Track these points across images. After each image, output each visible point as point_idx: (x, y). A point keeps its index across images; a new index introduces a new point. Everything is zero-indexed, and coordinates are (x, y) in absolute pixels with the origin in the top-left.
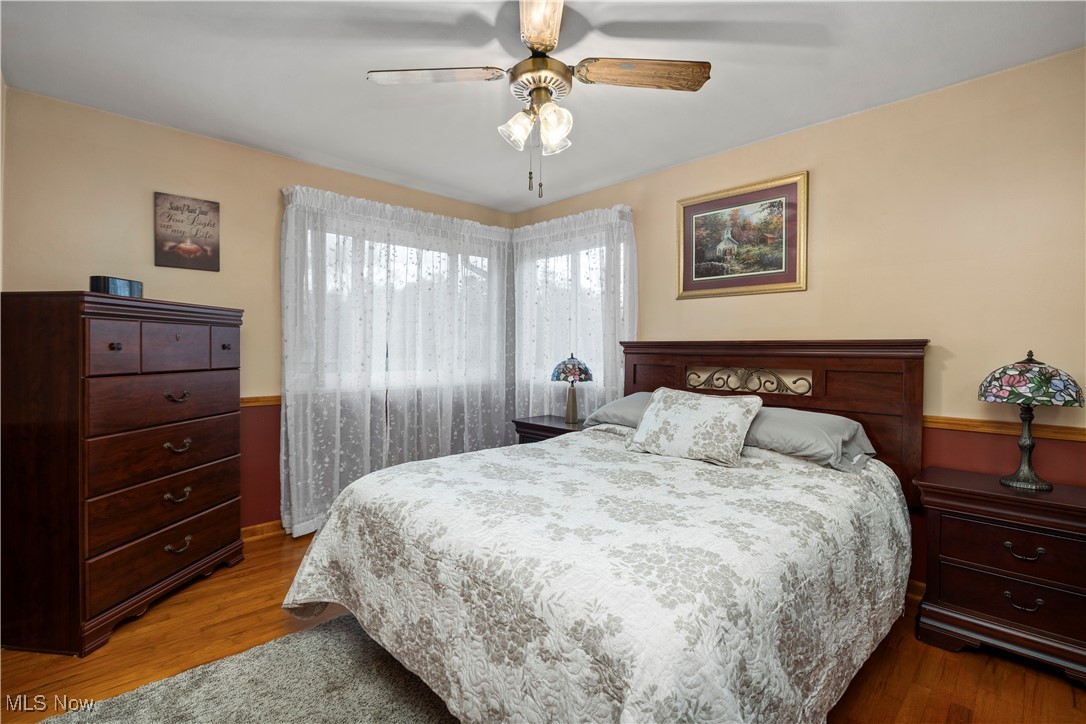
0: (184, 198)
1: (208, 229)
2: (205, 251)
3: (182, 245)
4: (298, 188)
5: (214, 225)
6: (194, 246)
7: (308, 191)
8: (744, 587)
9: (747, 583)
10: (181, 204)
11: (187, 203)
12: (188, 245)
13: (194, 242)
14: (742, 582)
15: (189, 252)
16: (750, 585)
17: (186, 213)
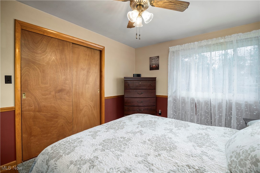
0: (153, 57)
1: (157, 62)
2: (157, 66)
3: (153, 66)
4: (170, 48)
5: (158, 61)
6: (155, 66)
7: (172, 47)
8: (54, 163)
9: (55, 164)
10: (153, 58)
11: (154, 58)
12: (154, 66)
13: (155, 65)
14: (56, 162)
15: (154, 67)
16: (55, 165)
17: (154, 60)
